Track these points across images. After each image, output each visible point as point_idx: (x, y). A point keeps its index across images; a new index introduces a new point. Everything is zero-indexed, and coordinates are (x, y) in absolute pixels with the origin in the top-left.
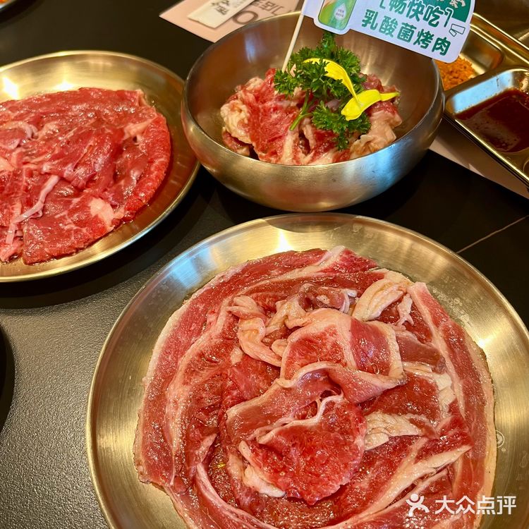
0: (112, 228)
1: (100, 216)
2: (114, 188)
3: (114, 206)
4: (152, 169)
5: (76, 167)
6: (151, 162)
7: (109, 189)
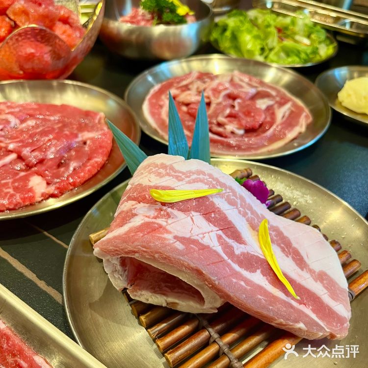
0: (40, 199)
1: (34, 188)
2: (55, 171)
3: (48, 184)
4: (88, 164)
5: (33, 151)
6: (89, 159)
7: (49, 170)
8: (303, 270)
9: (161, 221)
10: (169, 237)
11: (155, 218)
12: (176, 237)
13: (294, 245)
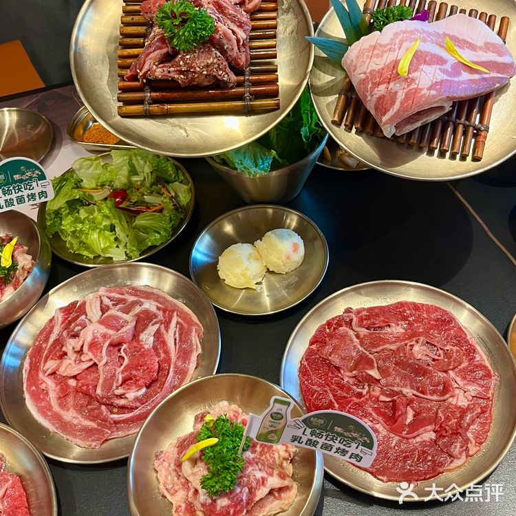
8: (476, 51)
9: (413, 86)
10: (425, 91)
11: (408, 86)
12: (428, 89)
13: (461, 38)
